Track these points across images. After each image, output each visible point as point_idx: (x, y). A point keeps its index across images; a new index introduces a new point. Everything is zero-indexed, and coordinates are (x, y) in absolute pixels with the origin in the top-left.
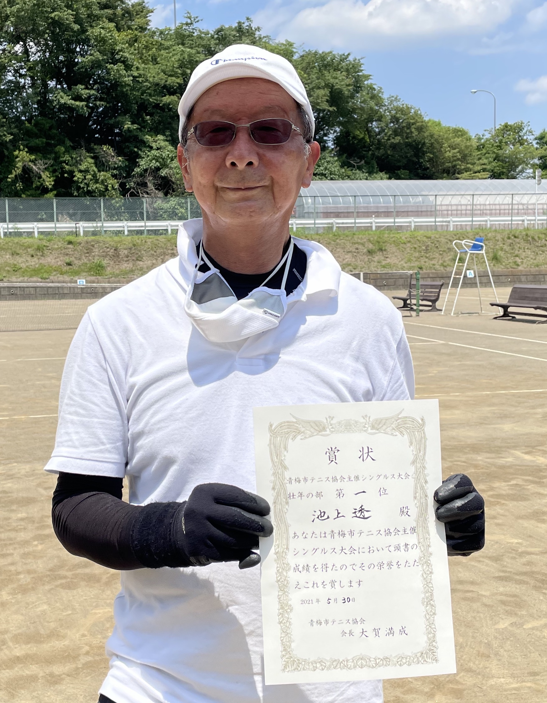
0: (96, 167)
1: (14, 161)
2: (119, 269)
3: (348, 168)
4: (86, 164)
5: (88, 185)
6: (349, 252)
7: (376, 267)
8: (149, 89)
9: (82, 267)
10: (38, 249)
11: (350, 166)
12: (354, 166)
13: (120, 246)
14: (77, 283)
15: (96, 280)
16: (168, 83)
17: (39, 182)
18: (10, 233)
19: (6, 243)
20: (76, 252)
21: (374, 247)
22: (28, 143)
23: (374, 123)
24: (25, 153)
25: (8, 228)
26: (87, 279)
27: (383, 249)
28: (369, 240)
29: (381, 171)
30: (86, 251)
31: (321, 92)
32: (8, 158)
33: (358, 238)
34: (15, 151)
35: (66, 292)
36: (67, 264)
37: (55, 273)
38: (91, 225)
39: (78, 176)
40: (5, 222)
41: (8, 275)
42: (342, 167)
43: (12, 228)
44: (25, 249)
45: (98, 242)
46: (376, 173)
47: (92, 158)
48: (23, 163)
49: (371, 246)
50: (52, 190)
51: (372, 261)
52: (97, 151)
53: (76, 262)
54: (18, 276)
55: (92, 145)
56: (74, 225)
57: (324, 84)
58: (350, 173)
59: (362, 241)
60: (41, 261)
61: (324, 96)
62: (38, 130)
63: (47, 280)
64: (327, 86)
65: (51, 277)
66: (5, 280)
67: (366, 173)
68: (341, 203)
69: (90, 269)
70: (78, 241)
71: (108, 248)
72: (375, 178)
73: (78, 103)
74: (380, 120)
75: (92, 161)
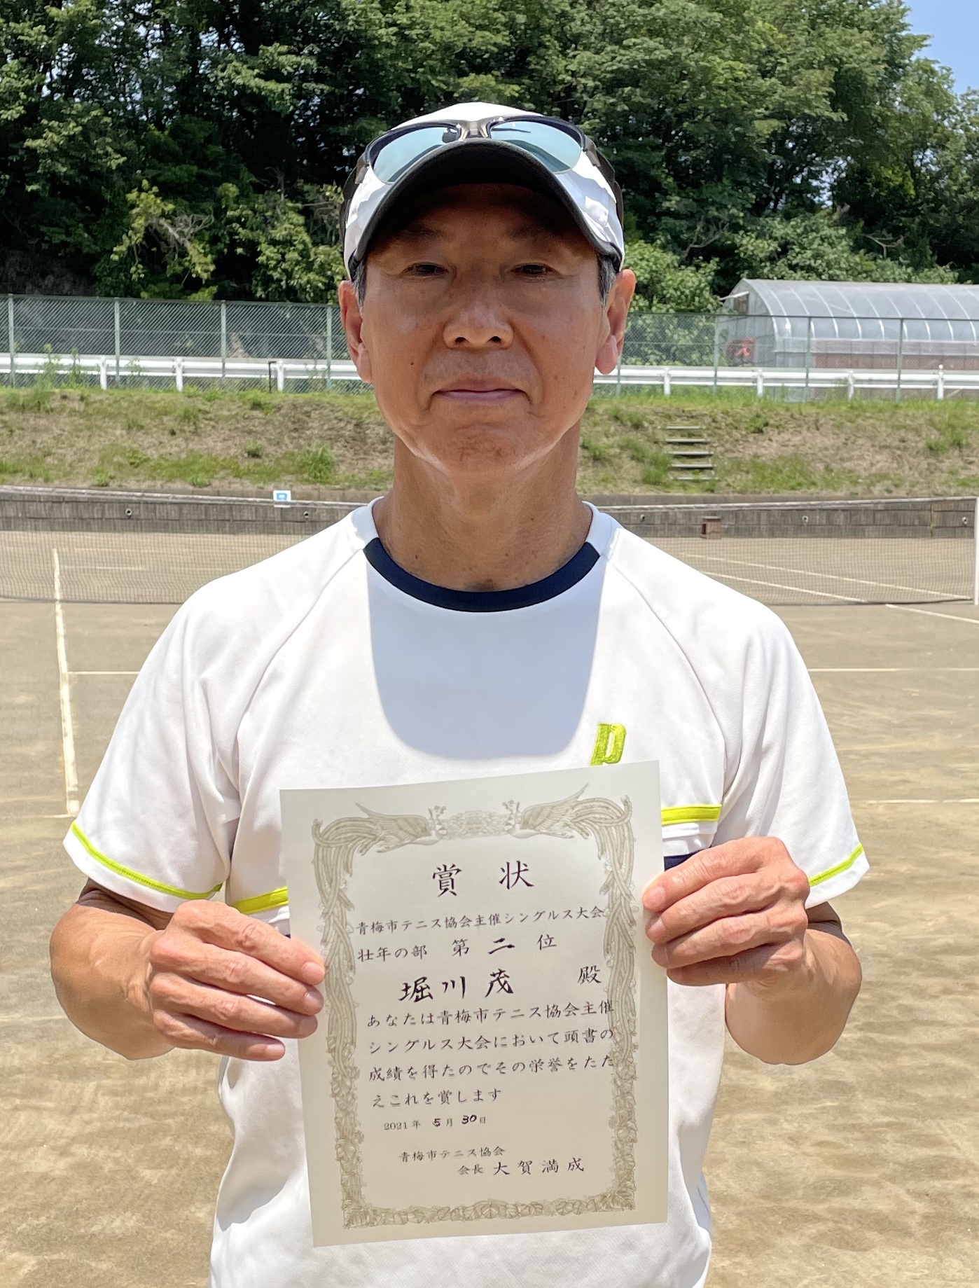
0: (308, 231)
1: (124, 214)
2: (365, 468)
3: (868, 252)
4: (287, 225)
5: (289, 275)
6: (886, 447)
7: (946, 482)
8: (429, 56)
9: (284, 462)
10: (187, 417)
11: (871, 248)
12: (880, 250)
13: (368, 417)
14: (272, 497)
15: (316, 493)
16: (474, 43)
17: (180, 264)
18: (124, 379)
19: (116, 402)
20: (270, 427)
21: (942, 439)
22: (159, 175)
23: (928, 152)
24: (153, 196)
25: (118, 368)
26: (294, 489)
27: (964, 442)
28: (930, 420)
29: (941, 262)
30: (291, 426)
31: (816, 76)
32: (112, 206)
33: (906, 415)
34: (129, 191)
35: (247, 515)
36: (249, 453)
37: (222, 473)
38: (302, 367)
39: (267, 253)
40: (113, 353)
41: (119, 475)
42: (854, 250)
43: (127, 368)
44: (157, 416)
45: (319, 406)
46: (931, 266)
47: (300, 212)
48: (146, 220)
49: (934, 436)
50: (207, 285)
51: (937, 468)
52: (310, 198)
53: (270, 449)
54: (142, 478)
55: (300, 183)
56: (266, 366)
57: (823, 57)
58: (871, 265)
59: (915, 424)
60: (191, 445)
61: (823, 84)
62: (180, 145)
63: (205, 489)
64: (830, 61)
65: (216, 483)
66: (113, 484)
67: (908, 266)
68: (859, 336)
69: (302, 467)
70: (276, 402)
71: (341, 420)
72: (928, 280)
73: (272, 85)
74: (941, 145)
75: (300, 219)
